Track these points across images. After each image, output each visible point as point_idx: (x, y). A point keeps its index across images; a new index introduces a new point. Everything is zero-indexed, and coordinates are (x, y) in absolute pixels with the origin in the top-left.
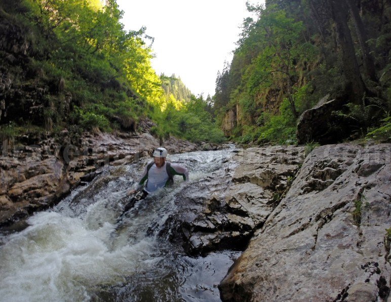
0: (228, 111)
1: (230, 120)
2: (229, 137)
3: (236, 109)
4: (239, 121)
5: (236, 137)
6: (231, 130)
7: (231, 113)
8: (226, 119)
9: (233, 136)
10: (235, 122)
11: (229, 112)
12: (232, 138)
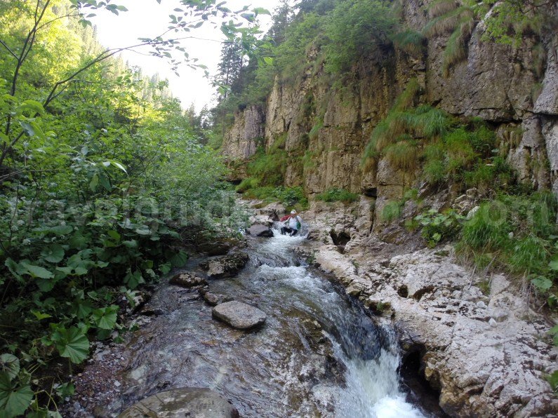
0: (242, 108)
1: (245, 133)
2: (237, 182)
3: (266, 106)
4: (276, 137)
5: (261, 185)
6: (245, 162)
7: (251, 115)
8: (234, 132)
9: (254, 181)
10: (263, 141)
11: (247, 112)
12: (248, 187)
